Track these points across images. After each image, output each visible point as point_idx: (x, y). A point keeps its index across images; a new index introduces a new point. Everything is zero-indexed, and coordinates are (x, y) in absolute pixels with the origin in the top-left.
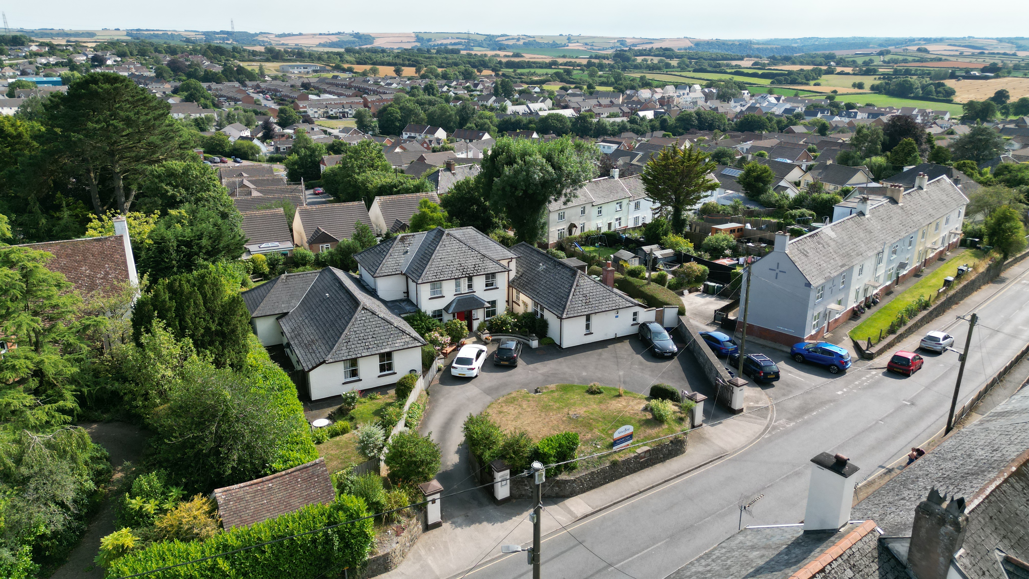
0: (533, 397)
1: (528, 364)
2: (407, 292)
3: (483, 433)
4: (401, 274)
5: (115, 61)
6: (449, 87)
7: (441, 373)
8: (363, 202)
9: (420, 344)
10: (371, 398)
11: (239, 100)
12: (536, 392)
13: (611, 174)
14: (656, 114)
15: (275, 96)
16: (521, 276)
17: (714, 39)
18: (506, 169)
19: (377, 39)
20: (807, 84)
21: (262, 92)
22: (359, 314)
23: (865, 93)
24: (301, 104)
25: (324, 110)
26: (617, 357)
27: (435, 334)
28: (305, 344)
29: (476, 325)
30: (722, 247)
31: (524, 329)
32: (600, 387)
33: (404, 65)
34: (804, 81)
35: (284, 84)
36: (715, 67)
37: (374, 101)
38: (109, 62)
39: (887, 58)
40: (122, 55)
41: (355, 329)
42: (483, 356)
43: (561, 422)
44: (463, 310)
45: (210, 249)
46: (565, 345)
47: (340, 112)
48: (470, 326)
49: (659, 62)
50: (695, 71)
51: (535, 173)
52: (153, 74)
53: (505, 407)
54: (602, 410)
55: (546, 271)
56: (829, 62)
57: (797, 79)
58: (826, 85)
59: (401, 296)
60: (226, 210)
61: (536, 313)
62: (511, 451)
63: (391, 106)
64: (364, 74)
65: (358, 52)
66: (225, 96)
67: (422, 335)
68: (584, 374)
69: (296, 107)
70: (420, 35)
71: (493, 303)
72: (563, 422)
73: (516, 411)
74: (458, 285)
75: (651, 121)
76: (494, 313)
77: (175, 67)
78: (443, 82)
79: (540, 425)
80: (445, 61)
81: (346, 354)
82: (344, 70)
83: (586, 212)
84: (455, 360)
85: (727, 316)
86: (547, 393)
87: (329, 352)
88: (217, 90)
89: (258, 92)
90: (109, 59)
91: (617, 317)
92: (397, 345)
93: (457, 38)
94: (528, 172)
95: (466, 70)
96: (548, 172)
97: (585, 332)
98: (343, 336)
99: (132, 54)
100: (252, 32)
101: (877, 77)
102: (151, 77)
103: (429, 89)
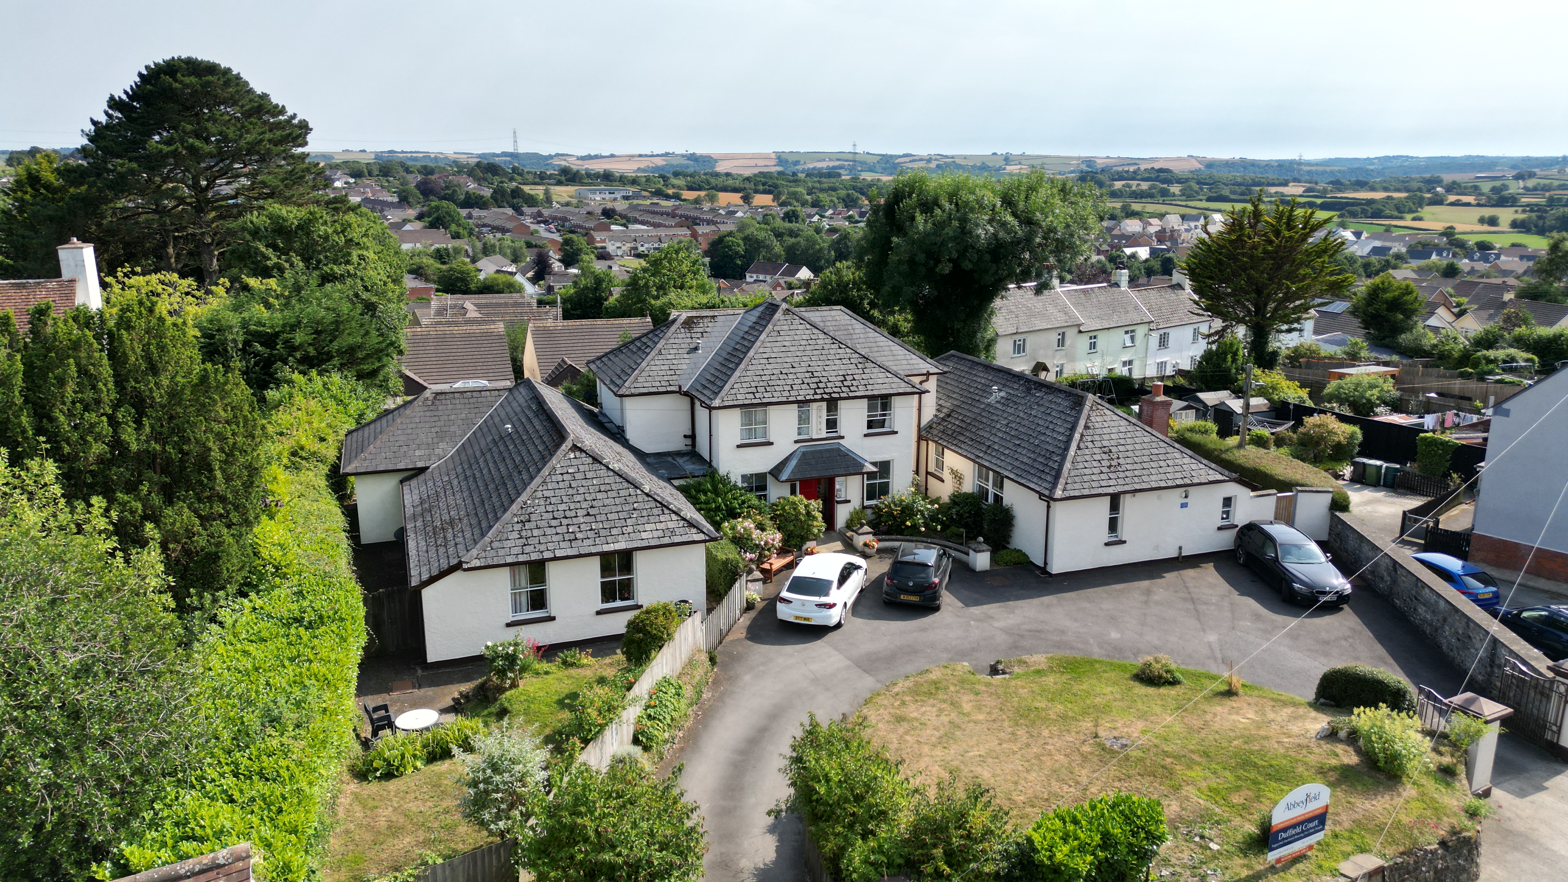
0: (988, 685)
1: (967, 605)
2: (692, 437)
3: (847, 779)
4: (679, 392)
5: (346, 183)
6: (822, 216)
7: (752, 614)
8: (649, 319)
9: (702, 537)
10: (565, 663)
11: (508, 231)
12: (994, 671)
13: (1113, 279)
14: (1153, 252)
15: (563, 226)
16: (949, 416)
17: (1237, 157)
18: (920, 218)
19: (720, 163)
20: (1401, 218)
21: (545, 222)
22: (562, 459)
23: (1503, 232)
24: (598, 236)
25: (632, 245)
26: (1193, 600)
27: (745, 525)
28: (434, 528)
29: (842, 514)
30: (1369, 401)
31: (954, 529)
32: (1173, 667)
33: (757, 192)
34: (1396, 213)
35: (577, 210)
36: (1242, 194)
37: (707, 234)
38: (338, 184)
39: (1531, 183)
40: (357, 174)
41: (547, 493)
42: (856, 581)
43: (1077, 757)
44: (815, 474)
45: (312, 351)
46: (1057, 566)
47: (655, 249)
48: (829, 516)
49: (1150, 189)
50: (1209, 200)
51: (977, 225)
52: (396, 199)
53: (912, 707)
54: (1190, 729)
55: (1006, 402)
56: (1434, 188)
57: (1382, 211)
58: (1432, 220)
59: (678, 444)
60: (374, 299)
61: (984, 493)
62: (938, 852)
63: (730, 234)
64: (697, 201)
65: (691, 176)
66: (489, 226)
67: (717, 526)
68: (1114, 635)
69: (591, 241)
70: (783, 156)
71: (884, 467)
72: (1085, 758)
73: (945, 719)
74: (804, 419)
75: (1147, 260)
76: (884, 489)
77: (426, 189)
78: (813, 211)
79: (1017, 764)
80: (817, 185)
81: (515, 551)
82: (668, 197)
83: (1068, 342)
84: (788, 584)
85: (1437, 523)
86: (1026, 674)
87: (476, 542)
88: (480, 218)
89: (539, 222)
90: (338, 179)
91: (1184, 505)
92: (644, 535)
93: (838, 160)
94: (964, 220)
95: (848, 195)
96: (1004, 224)
97: (1106, 537)
98: (515, 507)
99: (370, 174)
100: (545, 153)
101: (1520, 209)
102: (392, 203)
103: (791, 217)
